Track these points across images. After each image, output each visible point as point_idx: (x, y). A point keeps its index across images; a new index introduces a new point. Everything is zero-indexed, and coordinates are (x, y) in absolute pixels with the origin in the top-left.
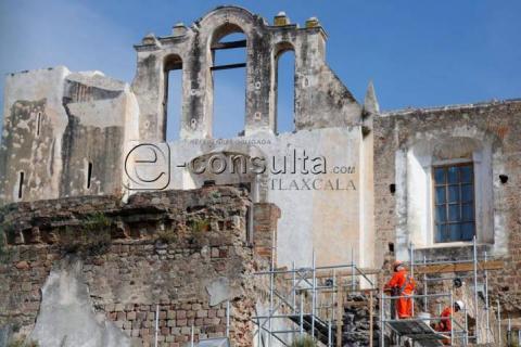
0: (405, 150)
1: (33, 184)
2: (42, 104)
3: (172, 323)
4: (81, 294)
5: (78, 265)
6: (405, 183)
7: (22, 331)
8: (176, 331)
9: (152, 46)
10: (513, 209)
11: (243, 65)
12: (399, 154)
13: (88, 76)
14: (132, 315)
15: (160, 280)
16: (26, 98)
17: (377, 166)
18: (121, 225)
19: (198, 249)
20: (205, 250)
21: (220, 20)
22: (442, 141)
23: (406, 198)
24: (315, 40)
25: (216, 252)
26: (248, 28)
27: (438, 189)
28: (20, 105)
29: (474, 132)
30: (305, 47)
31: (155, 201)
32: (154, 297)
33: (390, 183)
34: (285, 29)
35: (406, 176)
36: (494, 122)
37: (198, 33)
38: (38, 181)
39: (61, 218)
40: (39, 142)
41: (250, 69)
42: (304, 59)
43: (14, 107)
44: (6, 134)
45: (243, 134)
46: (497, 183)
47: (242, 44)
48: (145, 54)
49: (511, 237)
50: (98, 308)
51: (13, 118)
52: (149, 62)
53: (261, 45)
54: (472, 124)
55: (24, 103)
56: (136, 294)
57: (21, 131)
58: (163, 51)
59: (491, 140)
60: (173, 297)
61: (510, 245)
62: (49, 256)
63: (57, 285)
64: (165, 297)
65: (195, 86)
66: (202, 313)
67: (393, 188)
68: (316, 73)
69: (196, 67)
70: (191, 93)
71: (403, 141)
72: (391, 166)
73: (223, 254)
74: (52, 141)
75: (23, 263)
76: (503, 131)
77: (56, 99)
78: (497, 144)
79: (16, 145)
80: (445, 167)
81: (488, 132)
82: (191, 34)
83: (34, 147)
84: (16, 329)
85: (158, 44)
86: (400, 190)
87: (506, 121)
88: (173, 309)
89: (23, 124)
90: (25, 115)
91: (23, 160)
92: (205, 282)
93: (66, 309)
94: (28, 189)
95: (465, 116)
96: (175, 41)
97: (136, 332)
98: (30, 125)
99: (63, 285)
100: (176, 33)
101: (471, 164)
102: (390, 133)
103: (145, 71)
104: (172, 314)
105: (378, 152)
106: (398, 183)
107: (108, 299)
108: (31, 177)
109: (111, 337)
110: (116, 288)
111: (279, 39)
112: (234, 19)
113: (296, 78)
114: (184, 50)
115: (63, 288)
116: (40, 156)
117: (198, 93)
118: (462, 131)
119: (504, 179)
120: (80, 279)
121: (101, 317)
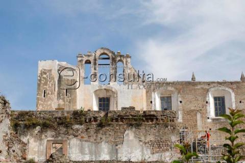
0: (155, 92)
1: (49, 94)
2: (50, 71)
3: (161, 146)
4: (135, 137)
5: (134, 129)
6: (155, 101)
7: (118, 146)
8: (162, 148)
9: (82, 57)
10: (183, 110)
11: (109, 65)
12: (153, 93)
13: (64, 64)
14: (150, 143)
15: (157, 134)
16: (45, 68)
17: (147, 96)
18: (144, 119)
19: (167, 127)
20: (169, 127)
21: (102, 52)
22: (164, 91)
23: (155, 105)
24: (129, 60)
25: (172, 128)
26: (110, 55)
27: (162, 103)
28: (43, 70)
29: (173, 89)
30: (127, 62)
31: (152, 113)
32: (156, 139)
33: (150, 100)
34: (121, 56)
35: (155, 99)
36: (178, 87)
37: (95, 55)
38: (50, 93)
39: (126, 116)
40: (50, 82)
41: (111, 66)
42: (126, 65)
43: (41, 71)
44: (39, 78)
45: (109, 84)
46: (179, 103)
47: (108, 59)
48: (79, 59)
49: (183, 117)
50: (140, 141)
51: (41, 74)
52: (81, 61)
53: (114, 60)
54: (172, 87)
55: (45, 70)
56: (151, 138)
57: (44, 78)
58: (85, 59)
59: (177, 91)
60: (161, 139)
61: (183, 119)
62: (125, 126)
63: (128, 134)
64: (159, 139)
65: (95, 69)
66: (169, 144)
67: (151, 102)
68: (130, 69)
69: (95, 64)
70: (94, 71)
71: (154, 90)
72: (151, 96)
73: (174, 128)
74: (54, 82)
75: (117, 128)
76: (181, 89)
77: (55, 70)
78: (179, 92)
79: (42, 82)
80: (164, 97)
81: (177, 89)
82: (94, 54)
83: (48, 83)
84: (117, 145)
85: (84, 56)
86: (153, 103)
87: (181, 87)
88: (161, 142)
89: (45, 76)
90: (45, 74)
91: (45, 86)
92: (170, 136)
93: (131, 141)
94: (47, 95)
95: (171, 84)
96: (89, 56)
97: (151, 148)
98: (47, 76)
99: (130, 134)
100: (89, 54)
101: (171, 97)
102: (150, 87)
103: (80, 64)
104: (161, 143)
105: (147, 92)
106: (153, 100)
107: (143, 138)
108: (48, 92)
109: (145, 149)
110: (145, 136)
111: (119, 59)
112: (106, 52)
113: (124, 70)
114: (91, 59)
115: (130, 135)
116: (50, 85)
117: (96, 71)
118: (170, 88)
119: (181, 102)
120: (135, 133)
121: (141, 143)
